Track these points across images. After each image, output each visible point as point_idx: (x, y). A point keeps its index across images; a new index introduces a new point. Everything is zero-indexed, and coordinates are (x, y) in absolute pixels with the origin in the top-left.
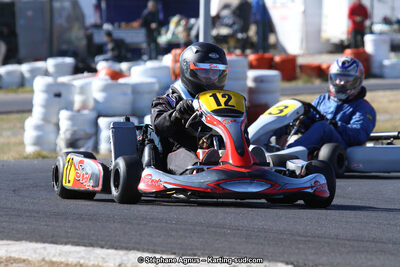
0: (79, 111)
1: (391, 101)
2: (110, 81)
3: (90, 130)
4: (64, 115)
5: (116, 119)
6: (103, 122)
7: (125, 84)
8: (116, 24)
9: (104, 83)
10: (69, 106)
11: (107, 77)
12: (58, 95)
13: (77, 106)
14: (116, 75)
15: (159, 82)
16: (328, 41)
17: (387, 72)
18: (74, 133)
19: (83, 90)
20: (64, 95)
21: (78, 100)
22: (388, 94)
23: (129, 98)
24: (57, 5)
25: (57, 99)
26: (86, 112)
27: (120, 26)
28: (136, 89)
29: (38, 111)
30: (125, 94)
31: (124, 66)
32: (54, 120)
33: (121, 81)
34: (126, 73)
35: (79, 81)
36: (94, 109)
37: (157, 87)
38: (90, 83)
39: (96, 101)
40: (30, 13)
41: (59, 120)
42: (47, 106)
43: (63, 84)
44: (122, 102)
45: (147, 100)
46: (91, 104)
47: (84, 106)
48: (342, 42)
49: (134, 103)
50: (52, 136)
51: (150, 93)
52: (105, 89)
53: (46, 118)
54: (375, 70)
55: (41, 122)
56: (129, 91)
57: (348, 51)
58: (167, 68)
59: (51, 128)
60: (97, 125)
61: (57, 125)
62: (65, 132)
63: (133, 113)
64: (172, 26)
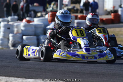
0: (16, 34)
2: (27, 24)
3: (20, 41)
4: (11, 35)
5: (29, 37)
6: (24, 37)
9: (24, 24)
10: (12, 32)
11: (26, 22)
12: (9, 28)
13: (15, 32)
14: (29, 22)
15: (44, 24)
16: (106, 10)
18: (14, 42)
19: (17, 26)
20: (11, 28)
21: (15, 30)
23: (34, 29)
25: (9, 30)
26: (18, 34)
28: (36, 26)
31: (32, 19)
32: (7, 37)
33: (31, 23)
34: (32, 21)
35: (15, 24)
36: (22, 33)
37: (43, 26)
38: (20, 24)
39: (22, 30)
40: (2, 1)
41: (9, 37)
42: (4, 32)
43: (10, 25)
44: (31, 30)
45: (40, 31)
46: (20, 31)
47: (17, 31)
48: (111, 11)
50: (6, 43)
51: (41, 28)
52: (25, 26)
53: (4, 36)
54: (122, 20)
55: (3, 38)
56: (33, 27)
57: (113, 14)
58: (47, 19)
59: (6, 40)
60: (22, 38)
61: (9, 39)
62: (11, 42)
63: (35, 35)
64: (52, 5)
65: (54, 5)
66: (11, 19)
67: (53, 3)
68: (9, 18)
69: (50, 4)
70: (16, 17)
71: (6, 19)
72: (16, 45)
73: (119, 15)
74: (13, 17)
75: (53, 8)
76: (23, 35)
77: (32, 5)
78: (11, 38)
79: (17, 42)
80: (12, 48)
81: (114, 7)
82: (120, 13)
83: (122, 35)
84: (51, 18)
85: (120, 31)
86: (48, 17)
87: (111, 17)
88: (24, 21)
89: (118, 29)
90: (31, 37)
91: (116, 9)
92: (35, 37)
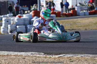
0: (12, 25)
1: (81, 21)
2: (19, 18)
3: (15, 29)
4: (9, 25)
5: (20, 26)
6: (17, 27)
7: (22, 19)
8: (22, 6)
9: (17, 18)
10: (10, 24)
11: (18, 17)
12: (8, 21)
13: (12, 24)
14: (20, 17)
15: (29, 18)
17: (80, 14)
18: (11, 29)
19: (13, 20)
20: (9, 21)
21: (12, 22)
22: (80, 19)
23: (23, 21)
24: (9, 3)
25: (7, 22)
26: (13, 25)
27: (23, 7)
29: (3, 25)
30: (22, 21)
31: (22, 15)
32: (7, 27)
33: (21, 18)
34: (22, 16)
35: (12, 19)
36: (16, 24)
37: (29, 19)
38: (14, 19)
39: (16, 22)
40: (3, 5)
41: (8, 27)
42: (5, 24)
43: (9, 19)
44: (22, 22)
45: (27, 22)
46: (15, 23)
47: (13, 23)
48: (71, 8)
49: (24, 23)
50: (6, 30)
51: (27, 20)
52: (17, 20)
53: (5, 26)
54: (78, 14)
55: (4, 27)
56: (23, 20)
57: (72, 10)
58: (31, 15)
59: (6, 28)
60: (16, 27)
61: (8, 28)
62: (9, 29)
63: (24, 25)
64: (34, 6)
65: (35, 6)
66: (9, 16)
67: (34, 5)
68: (8, 15)
69: (33, 6)
70: (12, 14)
71: (6, 15)
72: (13, 31)
73: (75, 10)
74: (10, 14)
75: (34, 8)
76: (17, 25)
77: (21, 6)
78: (9, 28)
79: (13, 29)
80: (10, 34)
81: (72, 6)
82: (76, 9)
83: (78, 23)
84: (34, 14)
85: (77, 21)
86: (32, 13)
87: (71, 12)
88: (17, 16)
89: (75, 20)
90: (22, 26)
91: (74, 7)
92: (24, 26)
